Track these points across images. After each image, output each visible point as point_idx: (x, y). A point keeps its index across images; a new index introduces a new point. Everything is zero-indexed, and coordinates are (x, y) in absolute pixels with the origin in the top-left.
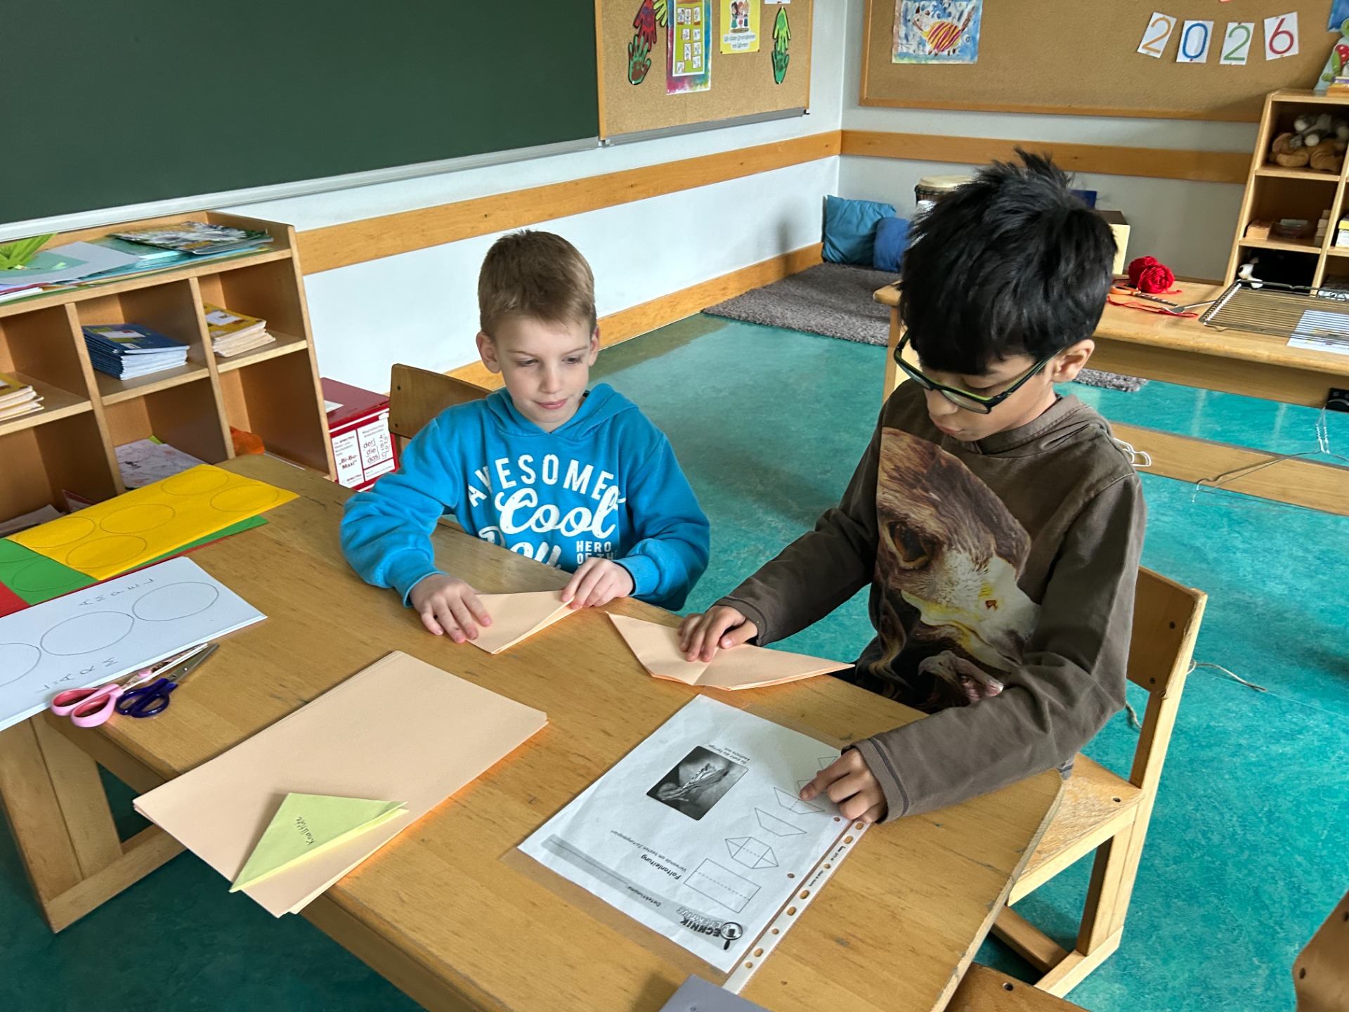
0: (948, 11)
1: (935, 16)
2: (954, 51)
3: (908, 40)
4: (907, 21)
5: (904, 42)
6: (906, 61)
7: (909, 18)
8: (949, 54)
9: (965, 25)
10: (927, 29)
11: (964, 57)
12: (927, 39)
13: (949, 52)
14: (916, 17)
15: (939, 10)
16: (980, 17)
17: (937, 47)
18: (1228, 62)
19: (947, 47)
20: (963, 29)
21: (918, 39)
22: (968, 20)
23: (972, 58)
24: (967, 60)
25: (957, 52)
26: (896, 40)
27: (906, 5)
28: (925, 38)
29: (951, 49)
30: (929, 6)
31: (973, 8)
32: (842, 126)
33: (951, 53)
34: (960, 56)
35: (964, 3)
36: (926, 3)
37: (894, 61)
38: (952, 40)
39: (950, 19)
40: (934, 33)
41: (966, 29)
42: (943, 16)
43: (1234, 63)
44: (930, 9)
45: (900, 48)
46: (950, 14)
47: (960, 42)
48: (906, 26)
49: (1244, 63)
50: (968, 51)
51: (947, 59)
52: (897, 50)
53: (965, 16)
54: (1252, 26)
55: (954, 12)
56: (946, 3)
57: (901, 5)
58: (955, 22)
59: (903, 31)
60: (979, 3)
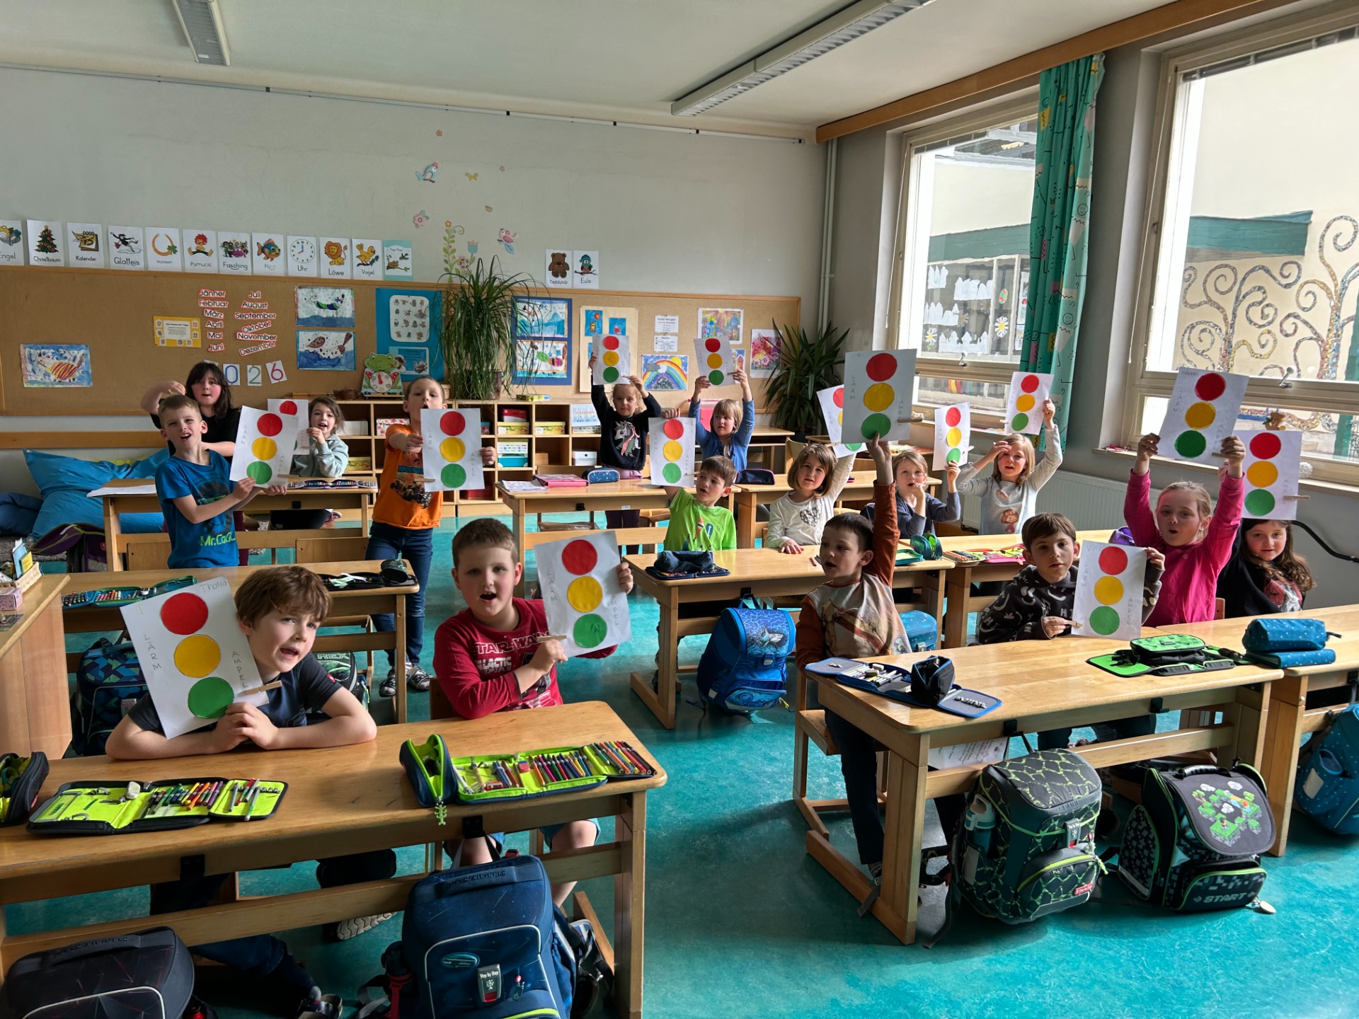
0: (64, 356)
1: (55, 358)
2: (73, 379)
3: (35, 373)
4: (31, 361)
5: (32, 374)
6: (36, 386)
7: (33, 359)
9: (79, 364)
10: (50, 366)
11: (82, 383)
14: (39, 359)
15: (57, 355)
16: (89, 360)
17: (59, 377)
19: (68, 377)
20: (78, 367)
21: (43, 372)
22: (81, 361)
23: (88, 384)
24: (85, 385)
25: (75, 380)
26: (24, 372)
27: (30, 352)
28: (49, 371)
29: (71, 378)
30: (48, 353)
31: (83, 355)
33: (71, 381)
34: (79, 381)
35: (76, 352)
36: (46, 351)
37: (25, 386)
38: (71, 373)
39: (67, 360)
40: (56, 369)
41: (80, 366)
42: (61, 359)
43: (256, 385)
44: (50, 354)
45: (29, 378)
46: (66, 358)
47: (77, 374)
48: (32, 364)
49: (260, 384)
50: (84, 379)
51: (68, 383)
52: (27, 379)
53: (78, 359)
54: (260, 367)
55: (68, 356)
56: (62, 351)
57: (25, 351)
58: (71, 363)
59: (30, 367)
60: (87, 352)
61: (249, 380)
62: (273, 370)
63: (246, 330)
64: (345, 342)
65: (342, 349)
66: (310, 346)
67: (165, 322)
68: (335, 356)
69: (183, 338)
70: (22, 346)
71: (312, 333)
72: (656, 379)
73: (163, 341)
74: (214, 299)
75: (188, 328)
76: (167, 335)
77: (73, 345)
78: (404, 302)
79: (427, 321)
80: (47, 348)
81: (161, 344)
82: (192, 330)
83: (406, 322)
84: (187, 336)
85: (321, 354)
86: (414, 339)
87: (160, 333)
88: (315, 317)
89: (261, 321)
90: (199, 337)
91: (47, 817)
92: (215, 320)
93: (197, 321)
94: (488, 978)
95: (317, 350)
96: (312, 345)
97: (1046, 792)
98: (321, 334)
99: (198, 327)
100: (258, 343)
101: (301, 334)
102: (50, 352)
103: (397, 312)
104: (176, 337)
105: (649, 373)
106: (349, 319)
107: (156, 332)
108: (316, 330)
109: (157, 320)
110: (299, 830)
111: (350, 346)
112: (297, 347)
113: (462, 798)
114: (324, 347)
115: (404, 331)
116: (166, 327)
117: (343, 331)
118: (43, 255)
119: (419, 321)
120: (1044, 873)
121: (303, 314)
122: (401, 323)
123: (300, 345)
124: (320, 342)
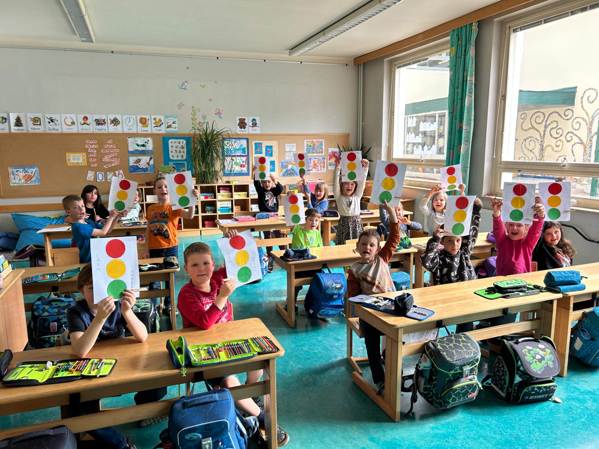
0: (27, 171)
1: (23, 173)
3: (15, 179)
4: (13, 174)
6: (15, 185)
9: (34, 175)
10: (21, 176)
14: (17, 173)
15: (24, 171)
16: (38, 173)
17: (26, 180)
18: (109, 181)
21: (19, 179)
22: (35, 173)
23: (39, 183)
24: (37, 184)
26: (11, 179)
28: (21, 178)
31: (36, 171)
33: (31, 182)
34: (34, 182)
35: (32, 169)
37: (11, 185)
38: (30, 179)
39: (29, 173)
40: (24, 177)
42: (26, 173)
45: (12, 181)
47: (33, 179)
50: (37, 181)
51: (29, 183)
53: (33, 173)
54: (113, 173)
55: (29, 171)
56: (26, 169)
57: (10, 170)
58: (31, 174)
59: (13, 177)
60: (38, 169)
61: (108, 179)
62: (119, 174)
63: (106, 157)
64: (150, 161)
65: (148, 164)
66: (134, 163)
67: (71, 155)
68: (146, 167)
69: (79, 162)
70: (9, 168)
71: (135, 157)
72: (287, 172)
73: (70, 163)
74: (92, 144)
75: (81, 157)
76: (72, 161)
77: (31, 167)
78: (175, 142)
79: (185, 150)
80: (20, 168)
81: (69, 165)
82: (83, 158)
83: (176, 151)
84: (81, 161)
85: (139, 166)
86: (180, 158)
87: (69, 160)
88: (136, 150)
89: (113, 153)
90: (86, 161)
91: (11, 378)
92: (92, 153)
93: (84, 154)
94: (206, 444)
95: (138, 165)
96: (135, 163)
97: (454, 354)
98: (139, 158)
99: (85, 157)
100: (111, 163)
101: (130, 158)
102: (21, 170)
103: (172, 147)
104: (76, 161)
105: (284, 169)
106: (151, 150)
107: (67, 159)
108: (137, 156)
109: (67, 154)
110: (121, 381)
111: (152, 162)
112: (129, 164)
113: (193, 364)
114: (140, 163)
115: (175, 156)
116: (71, 157)
117: (148, 156)
118: (17, 128)
119: (182, 150)
120: (453, 389)
121: (131, 149)
122: (174, 151)
123: (130, 163)
124: (139, 161)
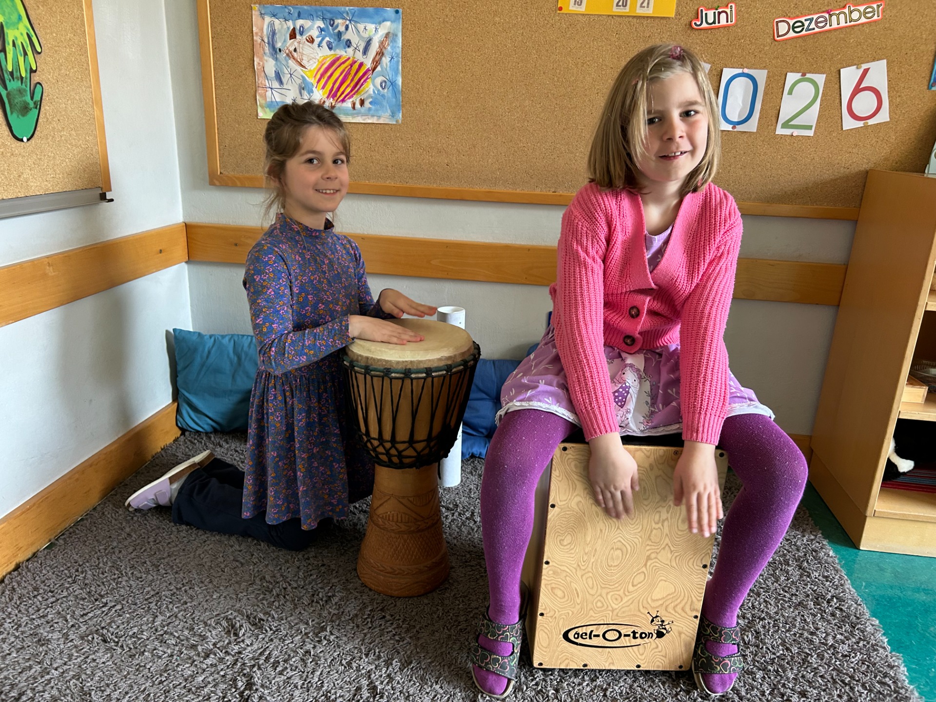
0: (345, 37)
1: (324, 44)
2: (362, 103)
3: (281, 83)
4: (275, 51)
5: (276, 84)
7: (279, 45)
8: (354, 108)
9: (376, 63)
10: (313, 66)
11: (380, 113)
12: (313, 81)
13: (354, 104)
14: (291, 45)
15: (330, 36)
16: (399, 50)
17: (332, 94)
18: (787, 132)
19: (349, 95)
20: (374, 69)
21: (299, 81)
22: (381, 54)
23: (393, 115)
24: (385, 118)
25: (367, 104)
26: (261, 80)
27: (272, 25)
28: (312, 79)
29: (357, 99)
30: (310, 28)
31: (387, 35)
32: (184, 216)
33: (358, 105)
34: (372, 107)
35: (371, 27)
36: (307, 23)
37: (262, 114)
38: (357, 86)
39: (350, 51)
40: (326, 72)
41: (379, 68)
42: (337, 46)
43: (796, 132)
44: (315, 33)
45: (269, 93)
46: (348, 44)
47: (370, 88)
48: (276, 59)
49: (810, 133)
50: (385, 103)
51: (349, 113)
52: (264, 97)
53: (374, 48)
54: (821, 78)
55: (355, 40)
56: (340, 24)
57: (262, 24)
58: (359, 56)
59: (271, 66)
60: (398, 28)
61: (783, 118)
62: (857, 90)
77: (368, 9)
80: (311, 16)
81: (572, 7)
102: (314, 26)
